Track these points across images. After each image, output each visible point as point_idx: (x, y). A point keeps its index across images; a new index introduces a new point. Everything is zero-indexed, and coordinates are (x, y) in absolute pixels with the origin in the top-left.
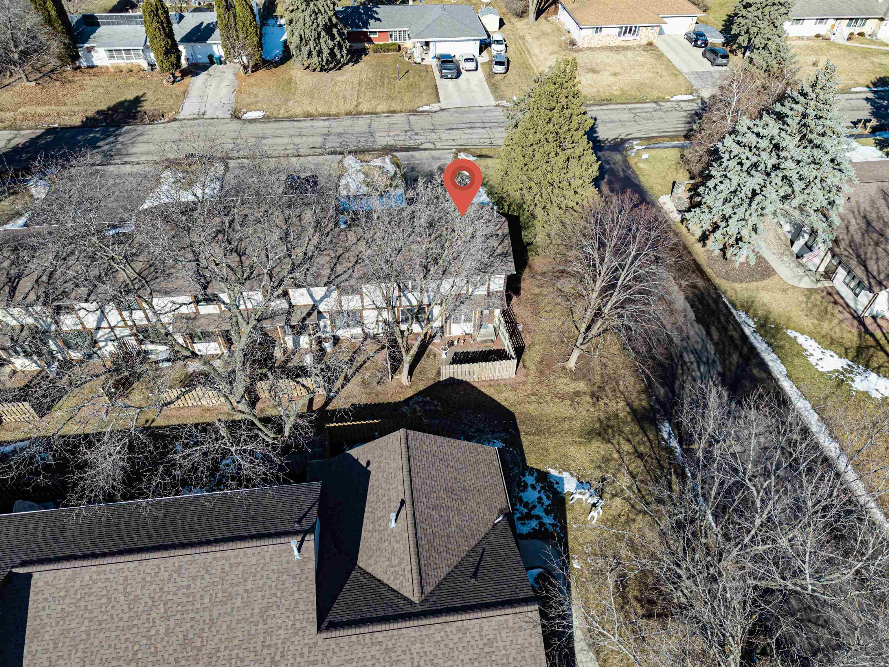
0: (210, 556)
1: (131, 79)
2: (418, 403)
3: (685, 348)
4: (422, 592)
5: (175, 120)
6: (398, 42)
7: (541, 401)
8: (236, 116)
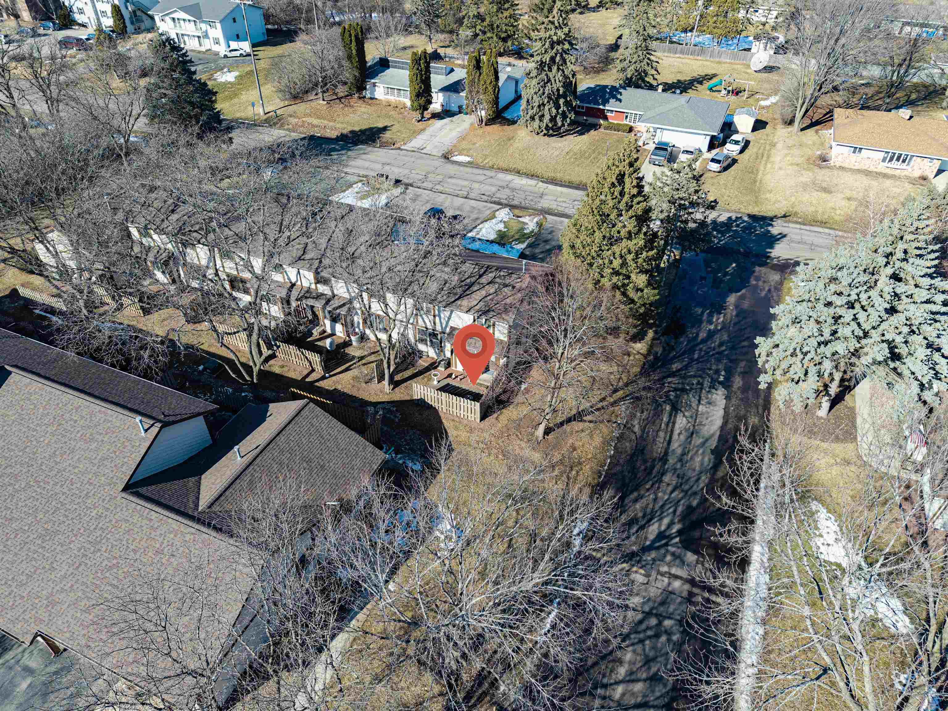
0: (99, 408)
1: (392, 113)
2: (384, 409)
3: (675, 469)
4: (210, 507)
5: (399, 149)
6: (632, 124)
7: (486, 451)
8: (446, 157)
